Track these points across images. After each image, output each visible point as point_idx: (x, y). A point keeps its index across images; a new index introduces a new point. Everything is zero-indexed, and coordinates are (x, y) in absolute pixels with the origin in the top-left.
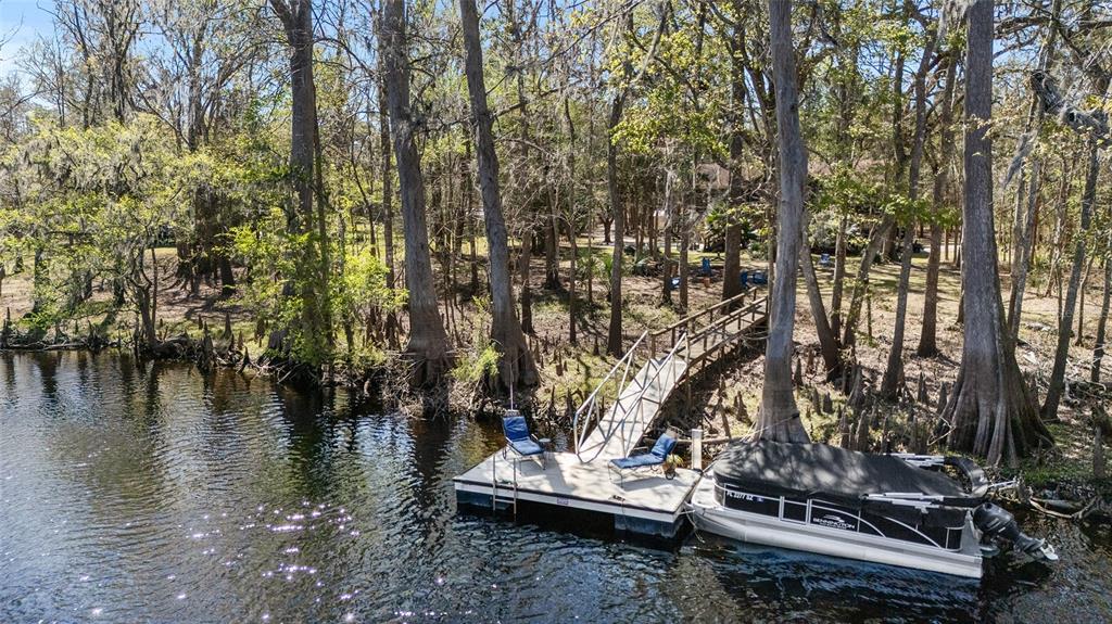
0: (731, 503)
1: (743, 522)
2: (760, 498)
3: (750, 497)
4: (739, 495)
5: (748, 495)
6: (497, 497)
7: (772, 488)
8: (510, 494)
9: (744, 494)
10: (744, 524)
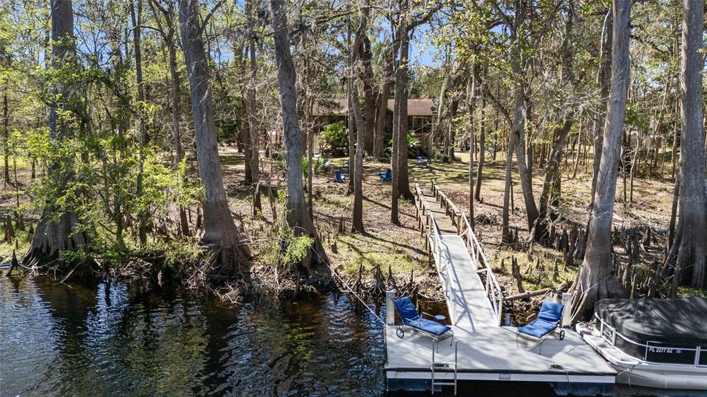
0: (653, 357)
1: (662, 372)
2: (679, 350)
3: (670, 350)
4: (660, 349)
5: (669, 348)
6: (436, 381)
7: (689, 341)
8: (450, 376)
9: (665, 348)
10: (662, 374)
